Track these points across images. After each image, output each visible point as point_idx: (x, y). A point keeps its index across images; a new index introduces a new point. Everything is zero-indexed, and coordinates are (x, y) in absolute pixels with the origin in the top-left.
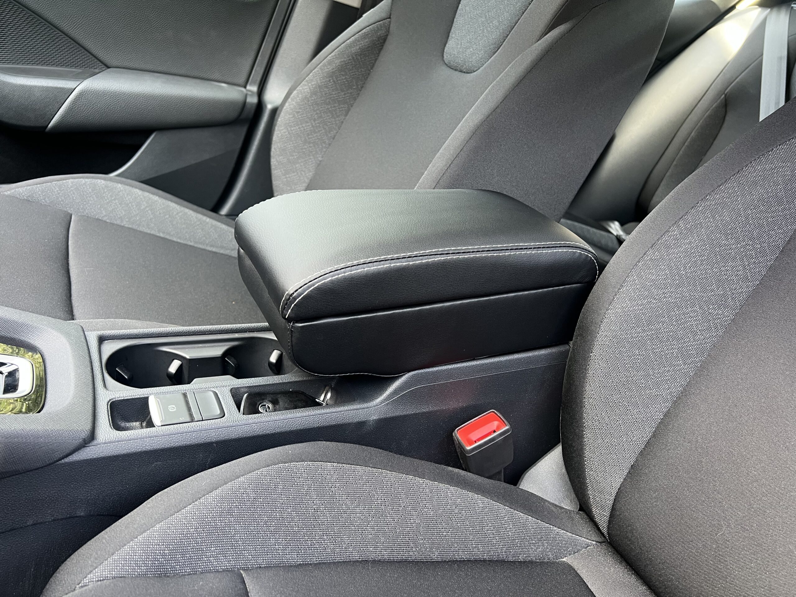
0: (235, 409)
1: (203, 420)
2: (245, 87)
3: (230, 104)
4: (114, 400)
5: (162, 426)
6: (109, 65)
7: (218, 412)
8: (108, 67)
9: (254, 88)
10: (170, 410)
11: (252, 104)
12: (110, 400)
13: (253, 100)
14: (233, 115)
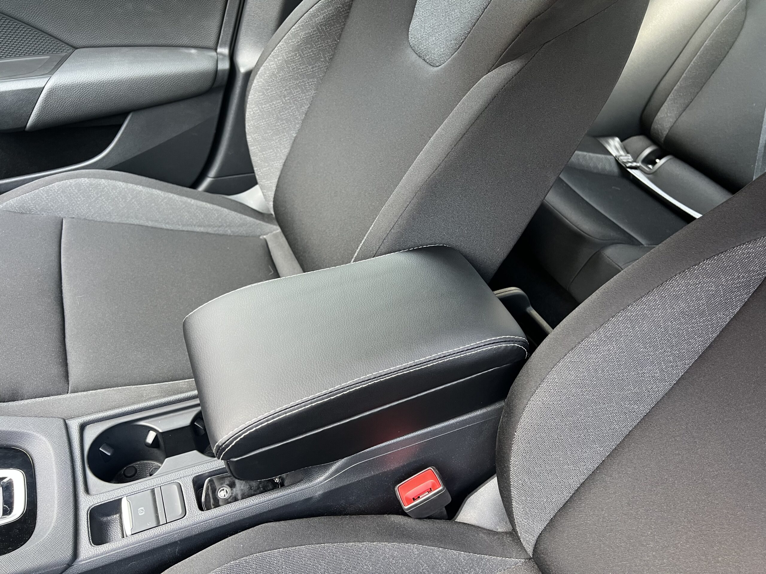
0: (195, 505)
1: (167, 523)
2: (216, 50)
3: (202, 75)
4: (93, 507)
5: (132, 535)
6: (75, 45)
7: (180, 511)
8: (76, 48)
9: (224, 50)
10: (140, 514)
11: (224, 71)
12: (90, 508)
13: (225, 65)
14: (207, 84)
